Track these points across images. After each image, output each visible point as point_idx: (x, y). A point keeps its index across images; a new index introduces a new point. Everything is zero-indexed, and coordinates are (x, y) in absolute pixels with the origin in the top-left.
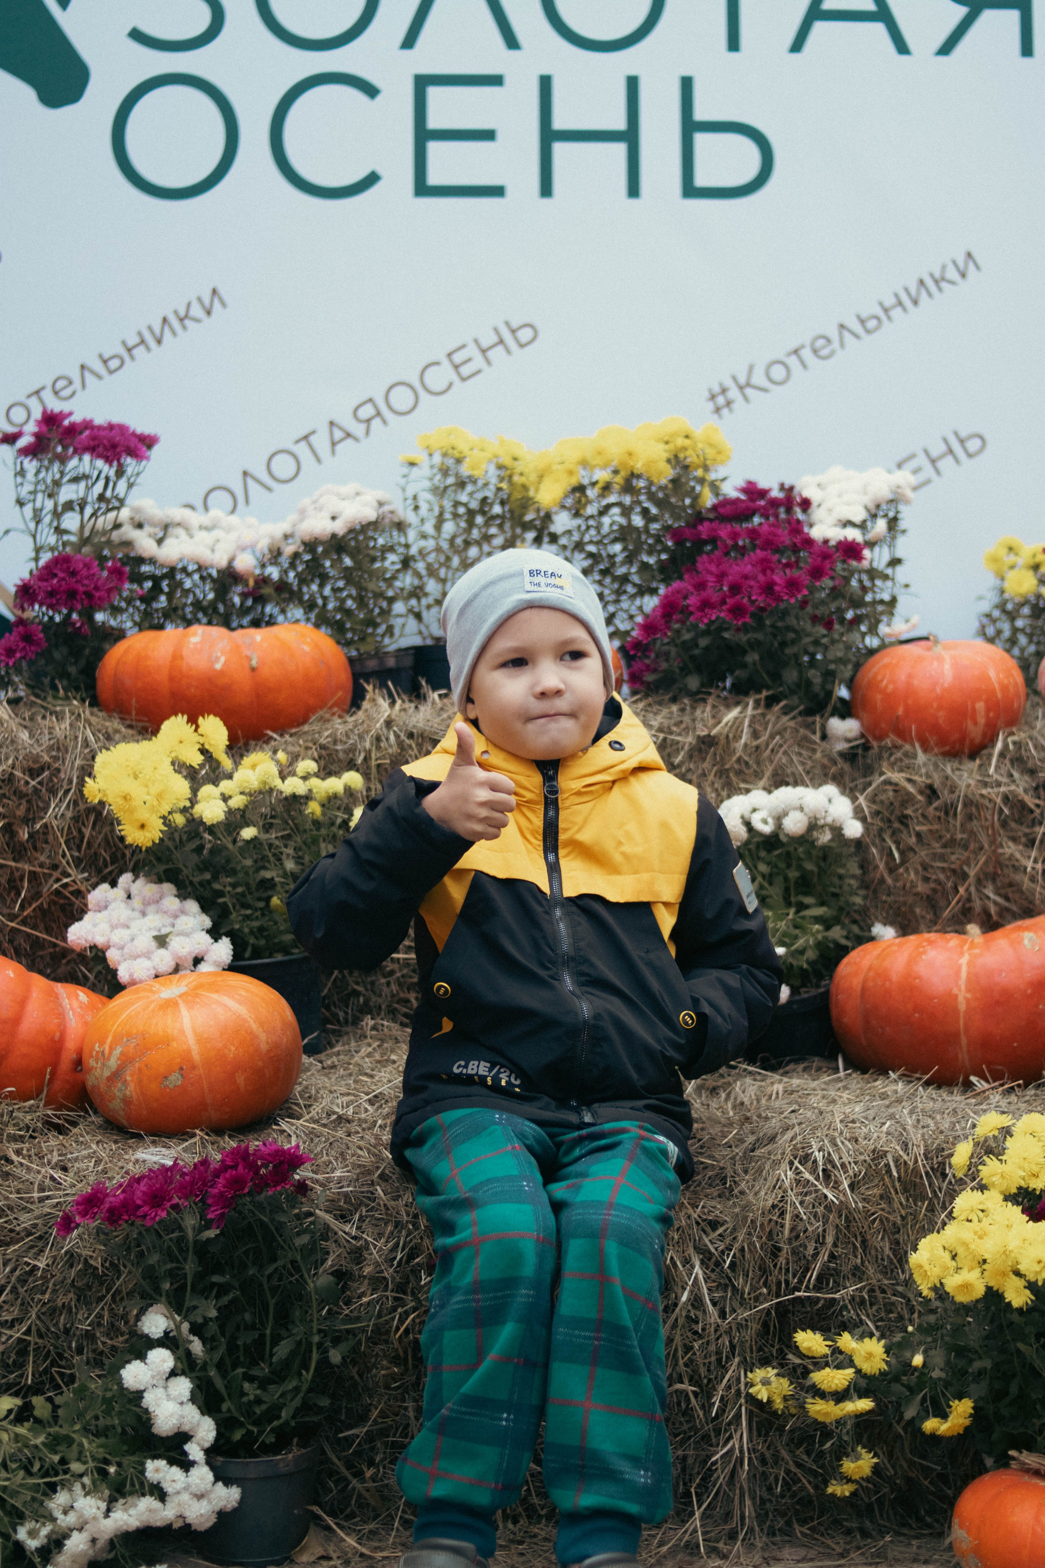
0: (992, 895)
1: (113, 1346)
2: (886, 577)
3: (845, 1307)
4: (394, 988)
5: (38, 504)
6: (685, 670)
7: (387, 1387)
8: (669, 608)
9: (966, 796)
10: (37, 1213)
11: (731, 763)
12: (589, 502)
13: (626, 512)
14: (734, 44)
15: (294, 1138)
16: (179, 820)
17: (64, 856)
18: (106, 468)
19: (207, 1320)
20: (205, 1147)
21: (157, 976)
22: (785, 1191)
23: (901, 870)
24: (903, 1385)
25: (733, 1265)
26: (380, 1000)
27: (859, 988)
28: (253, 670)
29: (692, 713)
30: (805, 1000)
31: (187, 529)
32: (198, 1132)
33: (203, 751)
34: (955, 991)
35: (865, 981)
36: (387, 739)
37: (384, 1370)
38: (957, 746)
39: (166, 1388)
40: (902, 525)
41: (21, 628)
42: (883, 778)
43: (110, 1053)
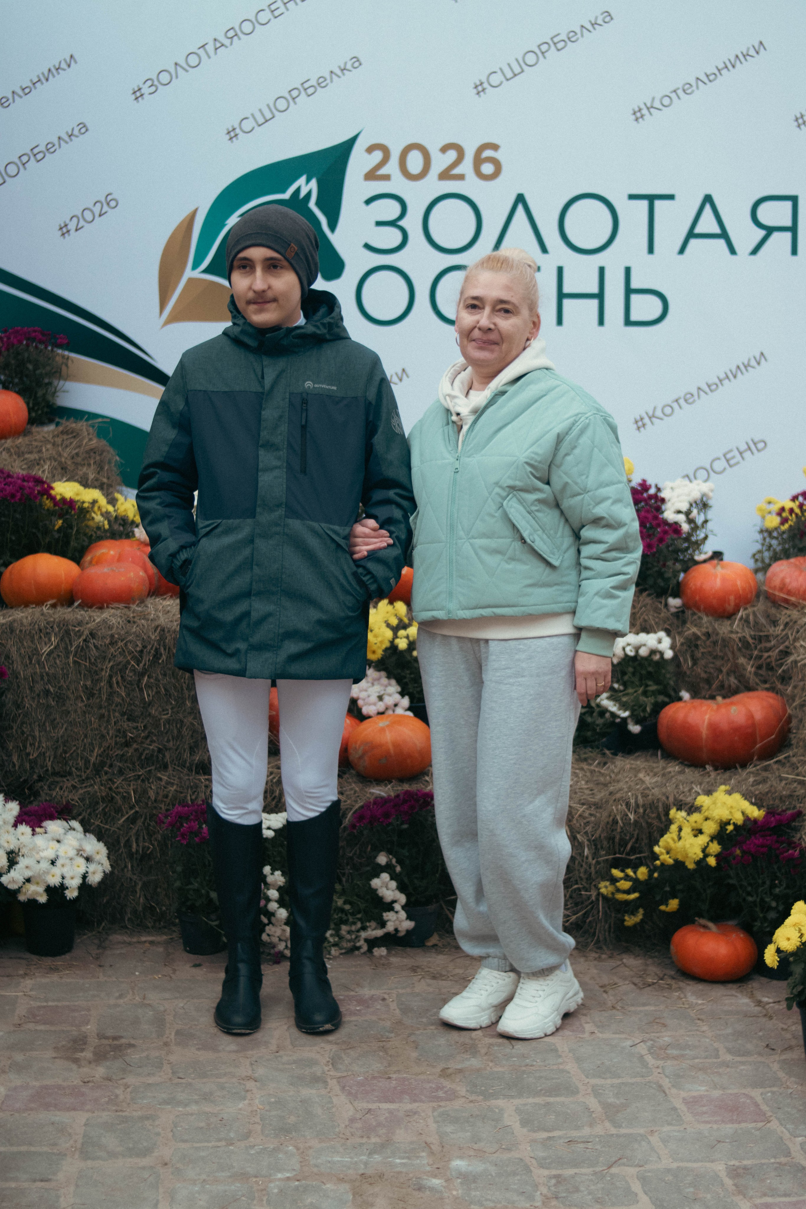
0: (733, 680)
2: (702, 529)
9: (723, 637)
14: (651, 250)
20: (397, 788)
21: (379, 714)
23: (694, 668)
32: (395, 781)
33: (397, 617)
34: (704, 730)
38: (721, 614)
39: (387, 886)
40: (711, 504)
43: (359, 748)
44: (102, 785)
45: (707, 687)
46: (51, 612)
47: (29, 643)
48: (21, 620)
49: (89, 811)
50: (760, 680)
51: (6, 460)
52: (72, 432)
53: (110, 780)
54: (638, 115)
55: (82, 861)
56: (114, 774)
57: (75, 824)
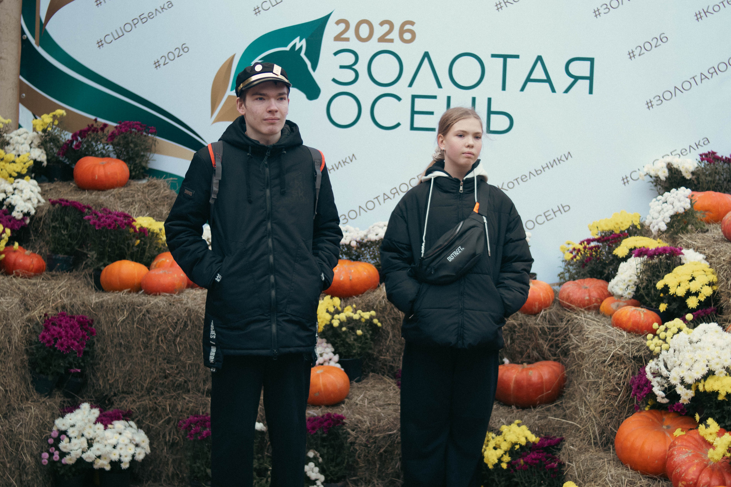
0: (535, 353)
4: (381, 365)
9: (530, 327)
14: (504, 88)
19: (323, 453)
20: (324, 411)
28: (350, 280)
32: (323, 406)
33: (334, 307)
38: (532, 313)
39: (313, 470)
44: (151, 400)
45: (520, 356)
46: (126, 296)
47: (112, 315)
48: (108, 301)
49: (142, 415)
50: (552, 354)
51: (111, 202)
52: (154, 186)
53: (156, 398)
54: (499, 7)
55: (132, 447)
56: (158, 394)
57: (132, 423)
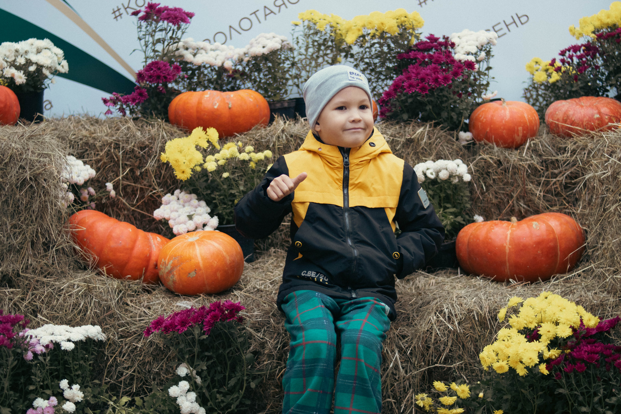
0: (522, 205)
1: (167, 378)
2: (485, 74)
3: (455, 371)
4: (283, 236)
5: (147, 40)
6: (402, 112)
7: (274, 397)
8: (396, 87)
9: (513, 165)
10: (138, 325)
11: (420, 149)
12: (367, 41)
13: (381, 45)
15: (239, 298)
16: (199, 169)
17: (154, 182)
18: (173, 27)
19: (202, 370)
20: (204, 301)
21: (188, 232)
22: (432, 324)
23: (486, 194)
24: (477, 402)
25: (411, 353)
26: (277, 241)
27: (467, 242)
28: (230, 108)
29: (404, 129)
30: (446, 245)
31: (205, 50)
32: (202, 295)
33: (208, 142)
34: (505, 245)
35: (469, 239)
36: (282, 137)
37: (272, 390)
38: (511, 145)
39: (186, 396)
40: (492, 53)
41: (138, 90)
42: (480, 157)
43: (168, 263)
45: (499, 211)
50: (548, 204)
